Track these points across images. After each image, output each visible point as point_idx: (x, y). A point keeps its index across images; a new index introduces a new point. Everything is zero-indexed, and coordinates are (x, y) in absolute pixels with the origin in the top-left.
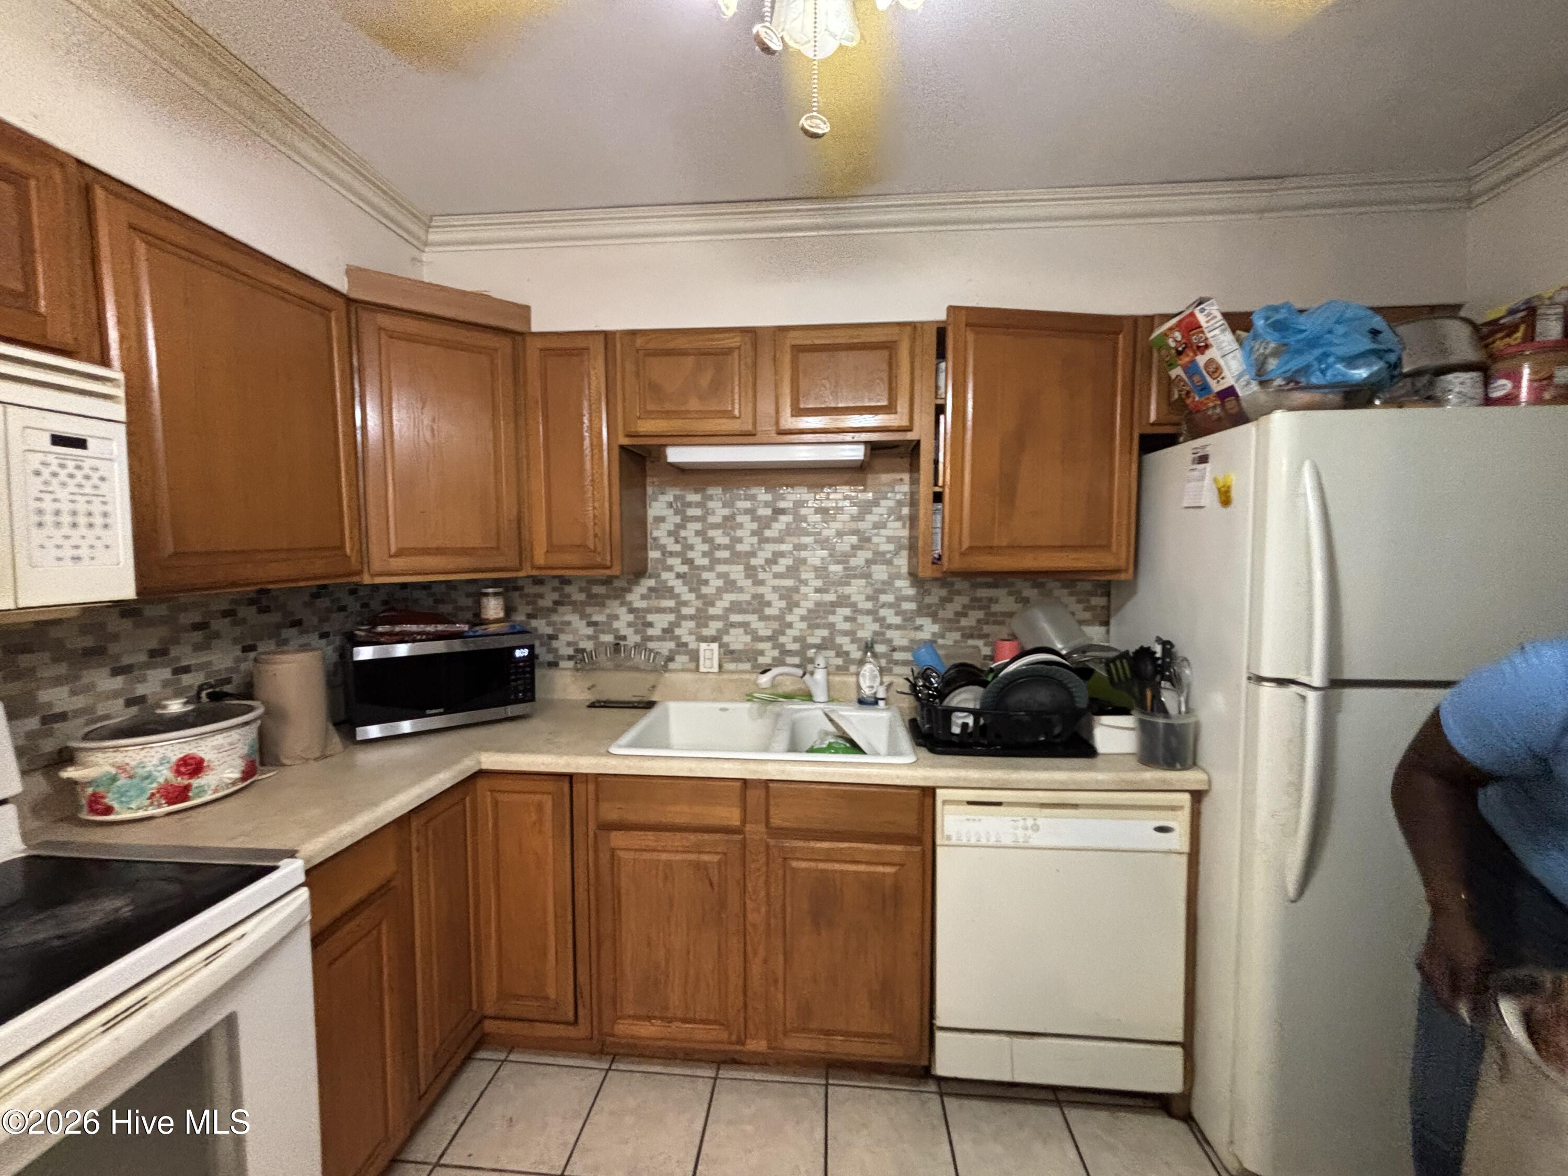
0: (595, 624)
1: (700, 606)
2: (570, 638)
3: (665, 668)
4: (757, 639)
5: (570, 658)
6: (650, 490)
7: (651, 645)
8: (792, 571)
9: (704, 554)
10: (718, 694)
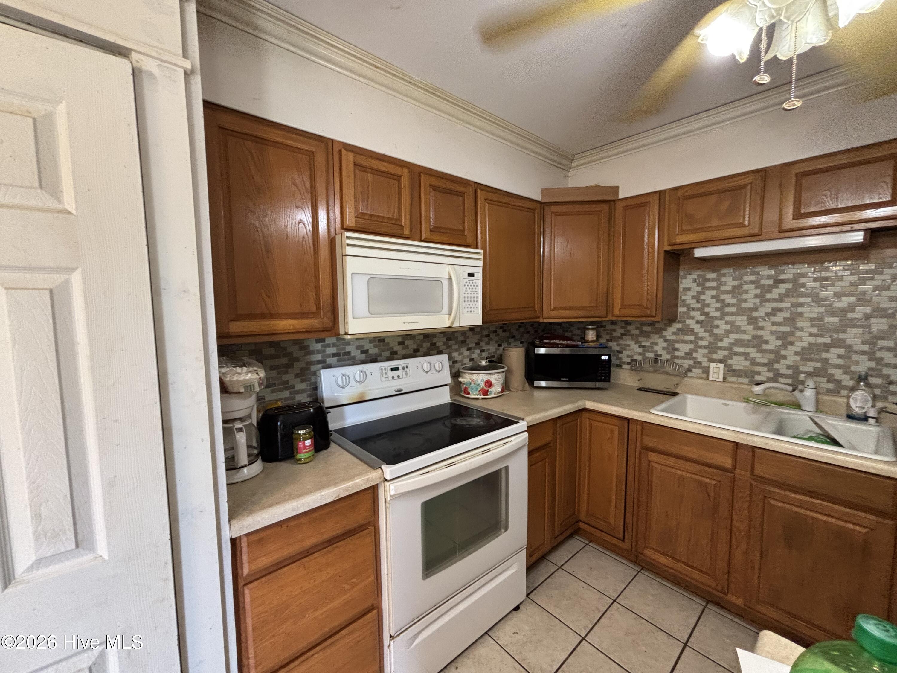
0: (644, 347)
1: (712, 341)
2: (629, 353)
3: (685, 375)
4: (754, 362)
5: (628, 363)
6: (681, 273)
7: (676, 361)
8: (791, 321)
9: (717, 310)
10: (721, 395)
